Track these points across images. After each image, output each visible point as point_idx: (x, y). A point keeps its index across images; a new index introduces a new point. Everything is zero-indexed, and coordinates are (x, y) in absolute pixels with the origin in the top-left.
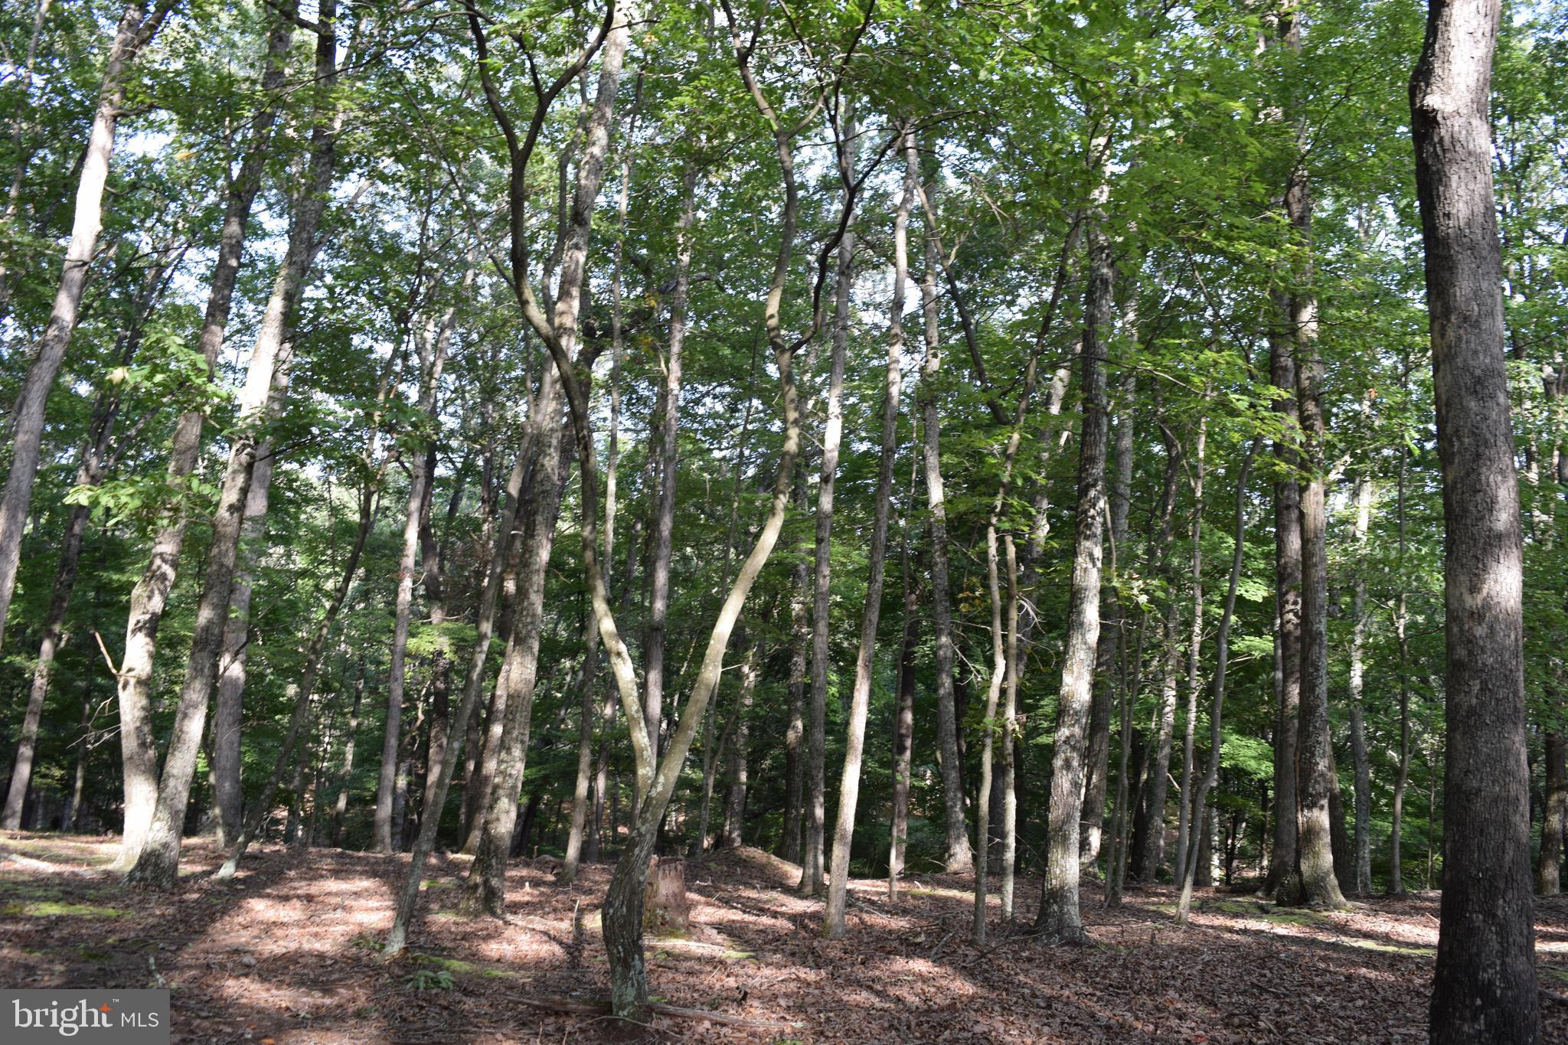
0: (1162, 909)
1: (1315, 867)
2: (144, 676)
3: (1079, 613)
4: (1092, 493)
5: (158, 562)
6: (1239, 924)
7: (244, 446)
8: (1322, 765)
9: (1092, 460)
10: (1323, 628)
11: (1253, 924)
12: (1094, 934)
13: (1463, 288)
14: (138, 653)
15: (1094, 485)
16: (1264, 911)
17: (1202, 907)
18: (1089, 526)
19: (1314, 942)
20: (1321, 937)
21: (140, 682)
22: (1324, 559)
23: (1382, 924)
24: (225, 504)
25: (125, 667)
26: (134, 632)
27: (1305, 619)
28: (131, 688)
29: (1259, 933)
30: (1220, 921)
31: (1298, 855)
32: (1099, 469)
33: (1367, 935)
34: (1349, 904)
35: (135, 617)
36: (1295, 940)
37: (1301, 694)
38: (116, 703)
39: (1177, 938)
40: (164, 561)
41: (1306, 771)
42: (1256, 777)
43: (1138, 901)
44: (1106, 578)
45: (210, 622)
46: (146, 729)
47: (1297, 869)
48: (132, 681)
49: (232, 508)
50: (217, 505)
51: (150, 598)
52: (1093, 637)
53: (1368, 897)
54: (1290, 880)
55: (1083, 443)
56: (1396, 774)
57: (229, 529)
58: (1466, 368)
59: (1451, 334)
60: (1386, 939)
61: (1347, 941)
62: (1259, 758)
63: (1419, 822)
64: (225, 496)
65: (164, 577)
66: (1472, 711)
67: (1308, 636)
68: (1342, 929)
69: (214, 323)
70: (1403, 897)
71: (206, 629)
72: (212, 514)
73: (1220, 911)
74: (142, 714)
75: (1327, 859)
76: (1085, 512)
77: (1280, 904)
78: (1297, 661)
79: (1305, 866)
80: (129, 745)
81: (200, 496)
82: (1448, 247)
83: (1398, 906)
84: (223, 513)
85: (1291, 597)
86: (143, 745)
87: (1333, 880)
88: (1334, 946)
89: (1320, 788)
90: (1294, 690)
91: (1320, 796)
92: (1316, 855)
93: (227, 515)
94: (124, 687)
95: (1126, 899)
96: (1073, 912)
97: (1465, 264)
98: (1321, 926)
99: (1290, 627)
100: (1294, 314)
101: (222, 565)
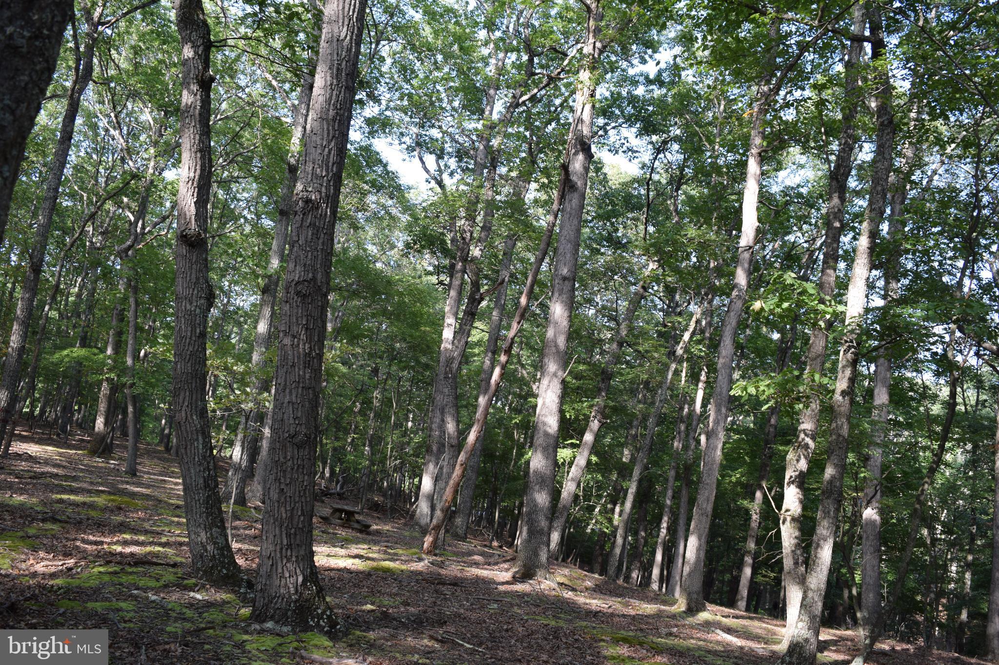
2: (796, 514)
5: (802, 436)
7: (849, 347)
14: (792, 499)
21: (794, 519)
24: (838, 391)
25: (784, 508)
26: (789, 484)
28: (788, 523)
35: (789, 474)
38: (779, 533)
40: (806, 435)
45: (833, 477)
46: (798, 552)
48: (789, 519)
49: (843, 393)
50: (833, 391)
51: (798, 461)
57: (842, 409)
64: (838, 385)
65: (807, 446)
69: (829, 268)
71: (831, 482)
72: (831, 398)
74: (796, 541)
80: (788, 563)
81: (821, 385)
84: (838, 397)
86: (796, 563)
93: (841, 398)
94: (784, 523)
101: (839, 435)
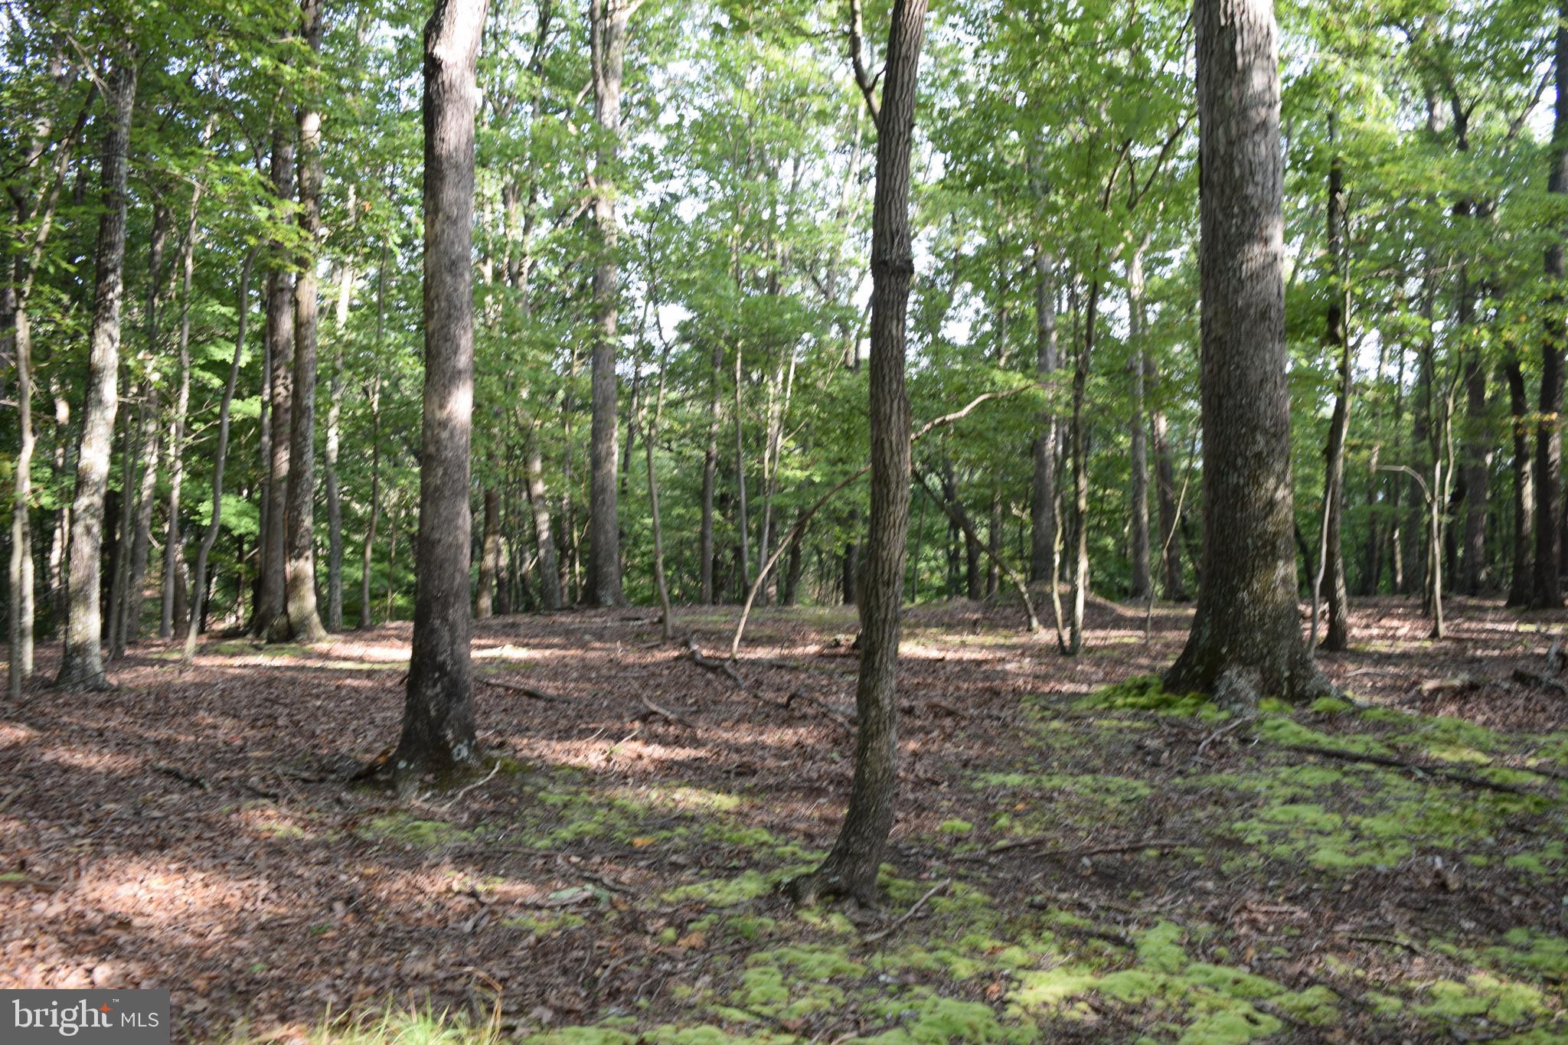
0: (166, 656)
1: (300, 609)
3: (98, 391)
4: (111, 278)
6: (238, 661)
8: (308, 521)
9: (112, 246)
10: (311, 403)
11: (252, 660)
12: (113, 680)
13: (449, 194)
15: (114, 270)
16: (258, 649)
17: (202, 651)
18: (108, 309)
19: (303, 668)
20: (309, 663)
22: (314, 343)
23: (356, 649)
27: (296, 395)
29: (255, 666)
30: (219, 661)
31: (286, 600)
32: (117, 256)
33: (346, 659)
34: (330, 637)
36: (288, 668)
37: (291, 460)
39: (189, 676)
41: (294, 526)
42: (236, 533)
43: (140, 652)
44: (123, 358)
47: (285, 612)
52: (111, 414)
53: (342, 631)
54: (279, 622)
55: (102, 229)
56: (359, 524)
58: (446, 253)
59: (438, 227)
60: (361, 660)
61: (331, 665)
62: (241, 514)
63: (380, 567)
66: (437, 489)
67: (298, 409)
68: (326, 656)
70: (370, 629)
73: (217, 652)
75: (311, 601)
76: (104, 295)
77: (270, 641)
78: (287, 429)
79: (292, 608)
82: (440, 163)
83: (368, 635)
85: (281, 372)
87: (316, 618)
88: (322, 669)
89: (305, 541)
90: (284, 456)
91: (305, 548)
92: (302, 598)
95: (127, 652)
96: (96, 663)
97: (451, 176)
98: (308, 655)
99: (280, 399)
100: (300, 118)
